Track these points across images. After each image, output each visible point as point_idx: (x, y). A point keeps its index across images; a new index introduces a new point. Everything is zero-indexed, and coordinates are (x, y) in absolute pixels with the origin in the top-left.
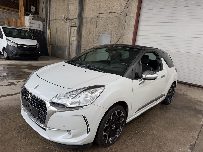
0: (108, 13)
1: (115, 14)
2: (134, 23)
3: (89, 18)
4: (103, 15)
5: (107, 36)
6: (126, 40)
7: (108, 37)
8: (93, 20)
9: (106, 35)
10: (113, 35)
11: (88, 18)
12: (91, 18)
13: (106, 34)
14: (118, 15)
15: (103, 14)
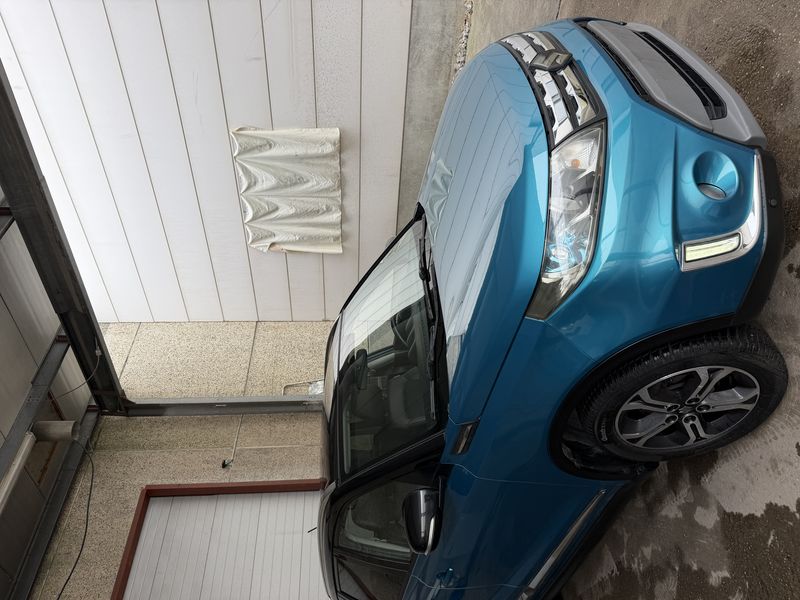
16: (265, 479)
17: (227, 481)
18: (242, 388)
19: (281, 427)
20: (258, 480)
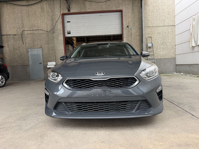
0: (35, 31)
1: (42, 31)
3: (11, 35)
6: (58, 52)
8: (16, 36)
9: (37, 49)
10: (44, 49)
11: (9, 35)
12: (13, 35)
14: (45, 32)
15: (28, 31)
16: (124, 36)
17: (124, 28)
18: (150, 26)
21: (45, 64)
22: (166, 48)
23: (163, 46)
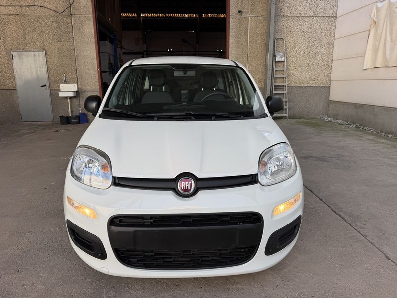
0: (25, 7)
1: (42, 9)
2: (93, 30)
4: (11, 10)
5: (34, 55)
6: (83, 61)
7: (39, 56)
9: (32, 53)
10: (48, 53)
13: (30, 51)
14: (51, 13)
15: (11, 7)
16: (231, 34)
17: (231, 15)
18: (286, 14)
19: (259, 40)
20: (231, 31)
21: (54, 88)
22: (313, 65)
23: (308, 61)
